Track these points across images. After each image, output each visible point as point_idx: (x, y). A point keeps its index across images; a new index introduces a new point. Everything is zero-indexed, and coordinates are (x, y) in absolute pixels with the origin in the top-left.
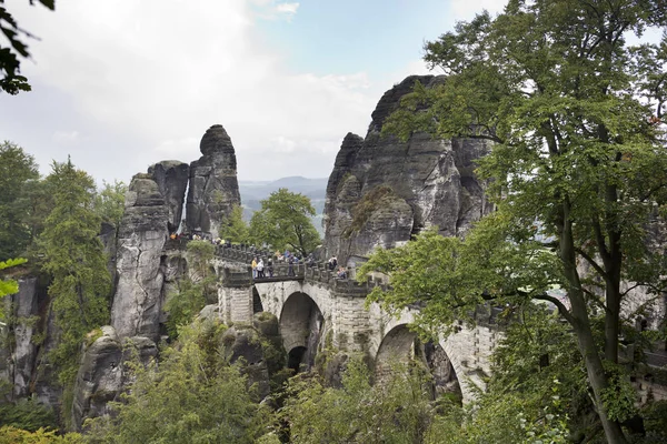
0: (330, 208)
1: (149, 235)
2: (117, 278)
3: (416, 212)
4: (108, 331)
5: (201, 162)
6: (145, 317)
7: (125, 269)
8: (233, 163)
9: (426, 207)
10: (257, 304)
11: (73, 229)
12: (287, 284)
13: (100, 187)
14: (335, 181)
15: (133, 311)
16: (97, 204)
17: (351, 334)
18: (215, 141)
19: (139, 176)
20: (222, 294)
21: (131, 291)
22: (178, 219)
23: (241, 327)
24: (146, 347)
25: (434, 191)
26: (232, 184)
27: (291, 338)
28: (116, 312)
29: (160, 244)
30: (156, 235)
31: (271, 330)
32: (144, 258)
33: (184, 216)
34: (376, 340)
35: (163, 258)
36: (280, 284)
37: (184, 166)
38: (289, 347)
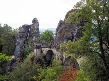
0: (56, 34)
1: (22, 38)
2: (15, 46)
3: (73, 34)
4: (13, 57)
5: (32, 25)
6: (21, 54)
7: (17, 45)
8: (38, 25)
9: (75, 34)
10: (42, 52)
11: (7, 37)
12: (48, 48)
13: (13, 29)
14: (58, 29)
15: (18, 53)
16: (12, 32)
17: (59, 58)
18: (35, 21)
19: (20, 27)
20: (35, 50)
21: (18, 48)
22: (27, 35)
23: (38, 56)
24: (20, 60)
25: (76, 31)
26: (38, 29)
27: (48, 58)
28: (15, 53)
29: (24, 40)
30: (23, 38)
31: (44, 57)
32: (21, 43)
33: (29, 35)
34: (64, 59)
35: (24, 43)
36: (46, 48)
37: (29, 25)
38: (48, 60)
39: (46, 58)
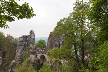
0: (48, 43)
1: (21, 46)
2: (16, 53)
3: (59, 43)
4: (14, 61)
5: (30, 35)
6: (20, 59)
7: (17, 51)
8: (34, 36)
9: (61, 43)
10: (36, 57)
11: (9, 45)
12: (41, 54)
13: (14, 38)
14: (49, 39)
15: (18, 58)
16: (14, 41)
17: (49, 62)
18: (32, 32)
19: (20, 37)
20: (31, 55)
21: (18, 54)
22: (26, 44)
23: (33, 60)
24: (19, 63)
25: (62, 41)
26: (34, 39)
27: (41, 62)
28: (15, 58)
29: (23, 48)
30: (22, 46)
31: (38, 61)
32: (20, 50)
34: (53, 63)
35: (23, 50)
36: (40, 54)
37: (27, 36)
38: (41, 63)
39: (39, 62)
